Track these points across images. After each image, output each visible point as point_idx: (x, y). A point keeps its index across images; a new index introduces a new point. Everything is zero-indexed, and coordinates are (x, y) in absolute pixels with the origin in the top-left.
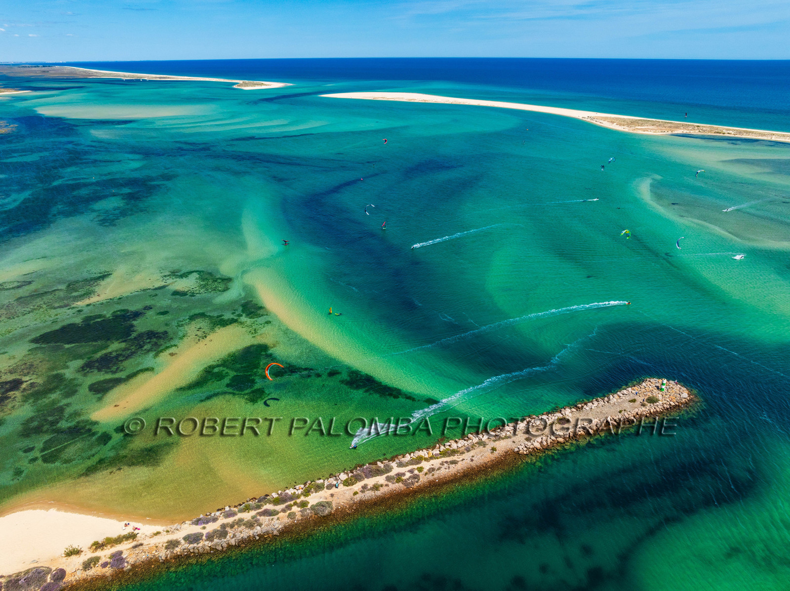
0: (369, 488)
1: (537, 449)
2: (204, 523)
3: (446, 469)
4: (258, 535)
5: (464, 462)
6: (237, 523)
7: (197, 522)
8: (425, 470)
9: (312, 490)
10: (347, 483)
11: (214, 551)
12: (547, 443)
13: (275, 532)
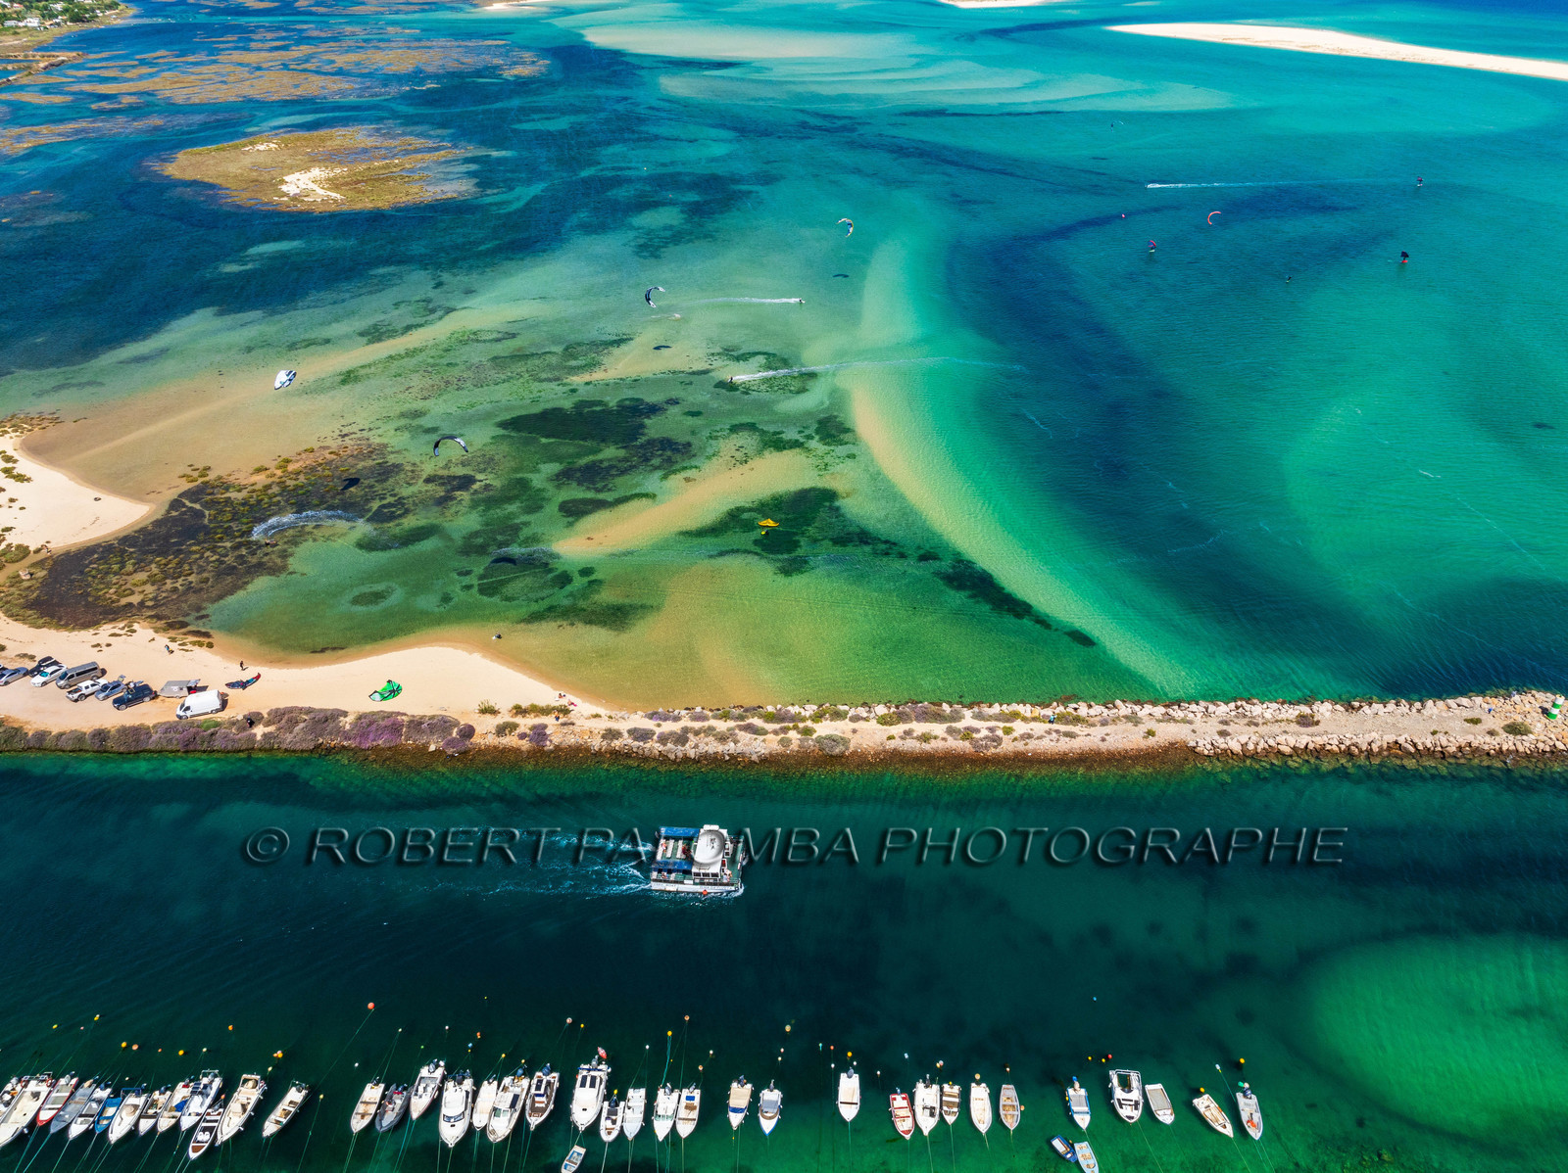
0: (915, 735)
1: (1232, 752)
2: (661, 719)
3: (1051, 740)
4: (728, 755)
5: (1087, 739)
6: (705, 732)
7: (651, 716)
8: (1015, 734)
9: (827, 716)
10: (884, 721)
11: (663, 758)
12: (1256, 748)
13: (754, 758)
